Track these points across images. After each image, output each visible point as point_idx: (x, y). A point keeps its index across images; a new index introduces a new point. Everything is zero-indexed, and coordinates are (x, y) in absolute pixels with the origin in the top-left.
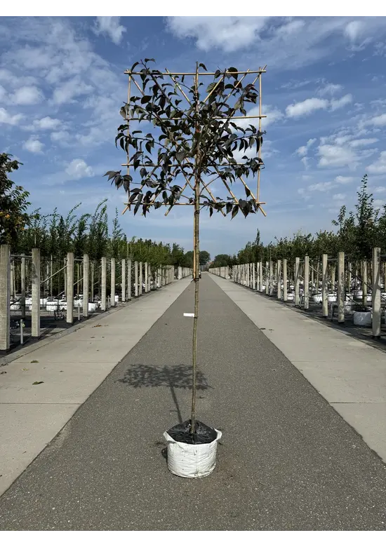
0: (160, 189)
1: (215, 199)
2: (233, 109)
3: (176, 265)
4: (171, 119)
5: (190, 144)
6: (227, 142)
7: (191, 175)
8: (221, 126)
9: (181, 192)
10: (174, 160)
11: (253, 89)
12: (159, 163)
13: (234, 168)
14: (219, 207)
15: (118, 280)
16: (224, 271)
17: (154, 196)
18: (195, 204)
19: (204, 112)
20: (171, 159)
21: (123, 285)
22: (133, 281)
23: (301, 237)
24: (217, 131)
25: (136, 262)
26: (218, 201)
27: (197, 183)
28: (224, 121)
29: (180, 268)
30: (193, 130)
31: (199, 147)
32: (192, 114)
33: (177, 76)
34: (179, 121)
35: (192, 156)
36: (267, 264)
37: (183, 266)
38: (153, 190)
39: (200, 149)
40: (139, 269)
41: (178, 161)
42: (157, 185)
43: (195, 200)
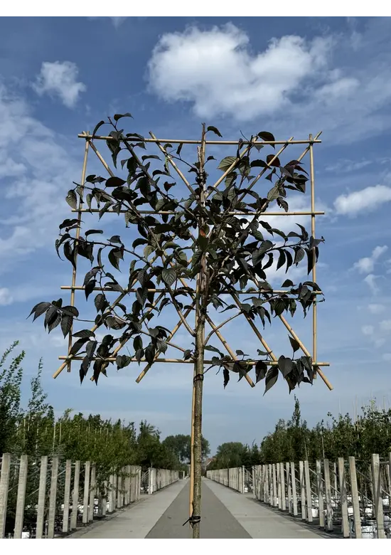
0: (129, 332)
1: (235, 354)
2: (265, 200)
3: (145, 464)
4: (156, 212)
5: (189, 256)
6: (256, 254)
7: (189, 308)
8: (244, 226)
9: (169, 339)
10: (158, 283)
11: (299, 169)
12: (130, 286)
13: (267, 297)
14: (242, 368)
15: (31, 498)
16: (236, 476)
17: (118, 344)
18: (195, 361)
19: (214, 204)
20: (154, 279)
21: (40, 508)
22: (60, 499)
23: (377, 413)
24: (237, 235)
25: (68, 463)
26: (239, 358)
27: (201, 323)
28: (250, 219)
29: (152, 472)
30: (195, 232)
31: (204, 262)
32: (194, 206)
33: (168, 145)
34: (170, 217)
35: (192, 276)
36: (318, 464)
37: (158, 467)
38: (117, 334)
39: (208, 264)
40: (73, 474)
41: (166, 284)
42: (125, 324)
43: (196, 355)
